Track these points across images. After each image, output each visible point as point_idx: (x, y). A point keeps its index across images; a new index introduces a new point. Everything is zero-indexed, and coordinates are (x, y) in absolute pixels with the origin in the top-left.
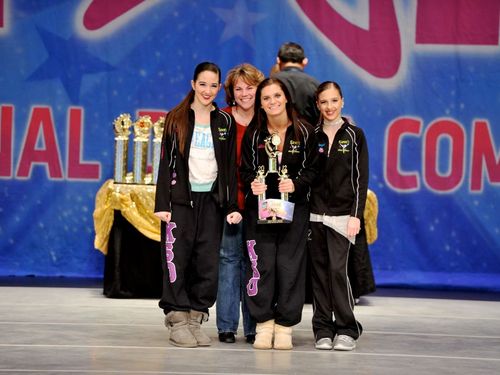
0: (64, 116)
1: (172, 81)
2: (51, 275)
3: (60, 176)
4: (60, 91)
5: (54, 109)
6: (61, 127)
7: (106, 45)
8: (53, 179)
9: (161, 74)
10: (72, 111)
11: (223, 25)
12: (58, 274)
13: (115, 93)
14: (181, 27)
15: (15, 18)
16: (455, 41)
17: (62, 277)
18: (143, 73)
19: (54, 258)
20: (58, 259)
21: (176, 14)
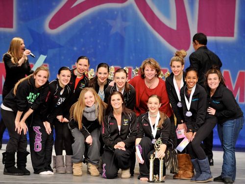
1: (88, 52)
7: (58, 36)
9: (83, 49)
11: (111, 27)
13: (63, 58)
14: (92, 28)
15: (18, 24)
16: (215, 36)
18: (75, 49)
21: (90, 22)
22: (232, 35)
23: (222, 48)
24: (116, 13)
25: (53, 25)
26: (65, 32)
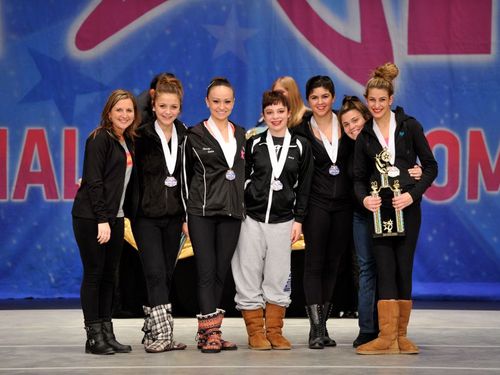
0: (58, 137)
2: (50, 297)
3: (57, 198)
4: (54, 112)
5: (48, 131)
6: (56, 149)
7: (98, 65)
8: (50, 200)
10: (67, 131)
11: (215, 41)
12: (57, 296)
14: (173, 44)
15: (7, 40)
16: (448, 52)
17: (60, 298)
18: (137, 91)
19: (53, 280)
20: (56, 281)
21: (168, 32)
24: (224, 8)
25: (85, 41)
26: (113, 55)
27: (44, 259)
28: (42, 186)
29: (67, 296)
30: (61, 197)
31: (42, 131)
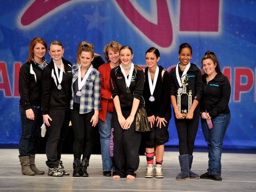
0: (12, 66)
2: (7, 143)
3: (11, 95)
4: (10, 55)
5: (7, 63)
6: (11, 72)
7: (32, 32)
8: (7, 97)
10: (16, 64)
11: (88, 22)
12: (10, 143)
14: (68, 24)
16: (198, 30)
17: (12, 144)
19: (8, 135)
20: (10, 135)
21: (66, 17)
22: (216, 29)
23: (206, 43)
24: (93, 7)
25: (26, 20)
26: (39, 28)
27: (4, 125)
28: (4, 90)
29: (15, 143)
30: (13, 96)
31: (4, 64)
